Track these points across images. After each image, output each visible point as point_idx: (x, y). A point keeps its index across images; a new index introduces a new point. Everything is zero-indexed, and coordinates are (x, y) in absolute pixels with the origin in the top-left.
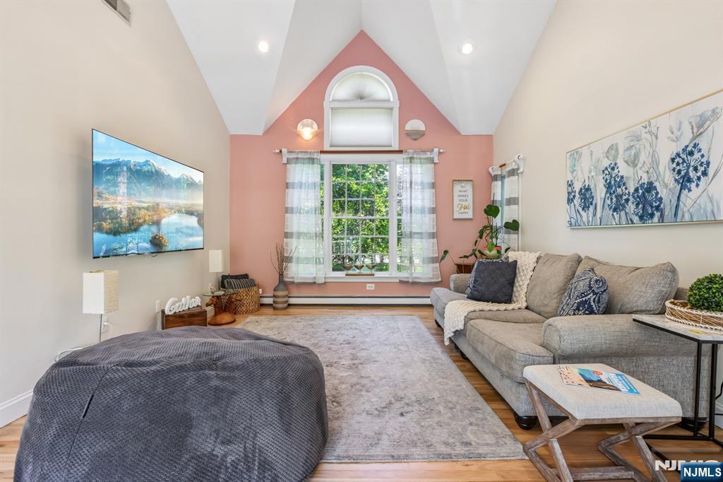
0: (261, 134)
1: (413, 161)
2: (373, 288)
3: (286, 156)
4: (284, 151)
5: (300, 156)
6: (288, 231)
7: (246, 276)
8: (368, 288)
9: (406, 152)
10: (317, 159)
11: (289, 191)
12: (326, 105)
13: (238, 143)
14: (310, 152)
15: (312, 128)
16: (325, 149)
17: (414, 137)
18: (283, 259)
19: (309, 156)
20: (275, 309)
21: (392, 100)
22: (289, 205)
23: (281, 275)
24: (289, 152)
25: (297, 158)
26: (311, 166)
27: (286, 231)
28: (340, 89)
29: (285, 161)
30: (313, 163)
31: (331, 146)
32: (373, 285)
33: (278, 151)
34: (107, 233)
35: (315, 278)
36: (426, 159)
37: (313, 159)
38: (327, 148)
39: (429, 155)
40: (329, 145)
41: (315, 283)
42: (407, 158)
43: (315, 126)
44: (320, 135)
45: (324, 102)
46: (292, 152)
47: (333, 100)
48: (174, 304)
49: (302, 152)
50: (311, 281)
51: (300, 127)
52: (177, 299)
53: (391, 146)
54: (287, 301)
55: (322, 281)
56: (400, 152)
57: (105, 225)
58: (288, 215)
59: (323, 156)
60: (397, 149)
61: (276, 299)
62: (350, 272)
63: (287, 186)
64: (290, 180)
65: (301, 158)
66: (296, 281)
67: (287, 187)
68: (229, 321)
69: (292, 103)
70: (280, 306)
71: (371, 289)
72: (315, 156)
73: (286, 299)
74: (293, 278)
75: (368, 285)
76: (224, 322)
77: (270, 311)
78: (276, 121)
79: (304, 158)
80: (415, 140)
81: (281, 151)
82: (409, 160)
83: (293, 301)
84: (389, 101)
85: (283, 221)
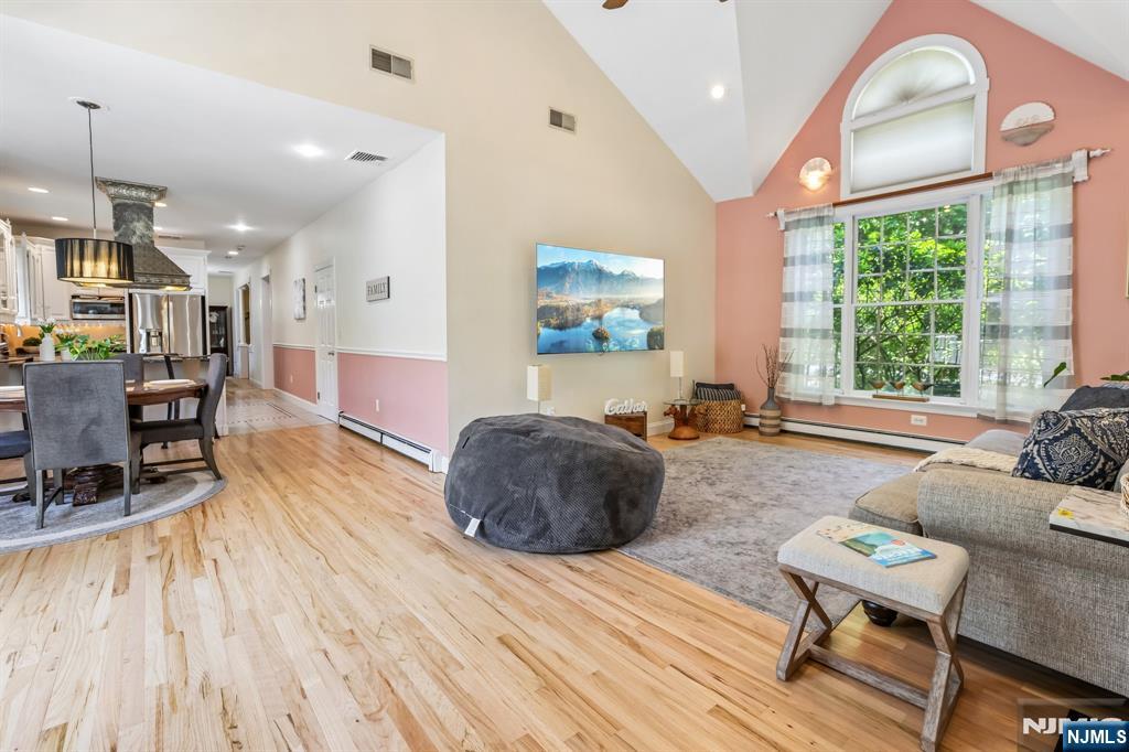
0: (751, 194)
1: (1015, 188)
2: (924, 423)
3: (783, 219)
4: (780, 212)
5: (803, 216)
6: (787, 326)
7: (731, 387)
8: (913, 422)
9: (998, 174)
10: (828, 216)
11: (788, 270)
12: (845, 128)
13: (726, 213)
14: (818, 209)
15: (822, 170)
16: (842, 199)
17: (1021, 140)
18: (777, 367)
19: (815, 215)
20: (761, 433)
21: (972, 81)
22: (787, 289)
23: (772, 388)
24: (788, 213)
25: (799, 221)
26: (819, 228)
27: (783, 326)
28: (869, 96)
29: (782, 227)
30: (822, 224)
31: (852, 192)
32: (924, 418)
33: (772, 214)
34: (555, 328)
35: (821, 397)
36: (1052, 178)
37: (823, 217)
38: (845, 196)
39: (1058, 169)
40: (849, 192)
41: (820, 404)
42: (1003, 186)
43: (827, 166)
44: (833, 179)
45: (842, 125)
46: (793, 212)
47: (857, 117)
48: (615, 404)
49: (805, 210)
50: (817, 401)
51: (803, 171)
52: (617, 400)
53: (969, 169)
54: (778, 426)
55: (832, 402)
56: (987, 176)
57: (553, 322)
58: (785, 304)
59: (840, 211)
60: (982, 171)
61: (764, 421)
62: (882, 392)
63: (785, 262)
64: (789, 254)
65: (804, 220)
66: (793, 398)
67: (785, 265)
68: (688, 436)
69: (794, 141)
70: (767, 430)
71: (919, 423)
72: (826, 213)
73: (777, 422)
74: (789, 394)
75: (913, 417)
76: (682, 436)
77: (755, 435)
78: (772, 171)
79: (809, 219)
80: (1026, 145)
81: (776, 215)
82: (1006, 190)
83: (789, 426)
84: (966, 84)
85: (777, 315)
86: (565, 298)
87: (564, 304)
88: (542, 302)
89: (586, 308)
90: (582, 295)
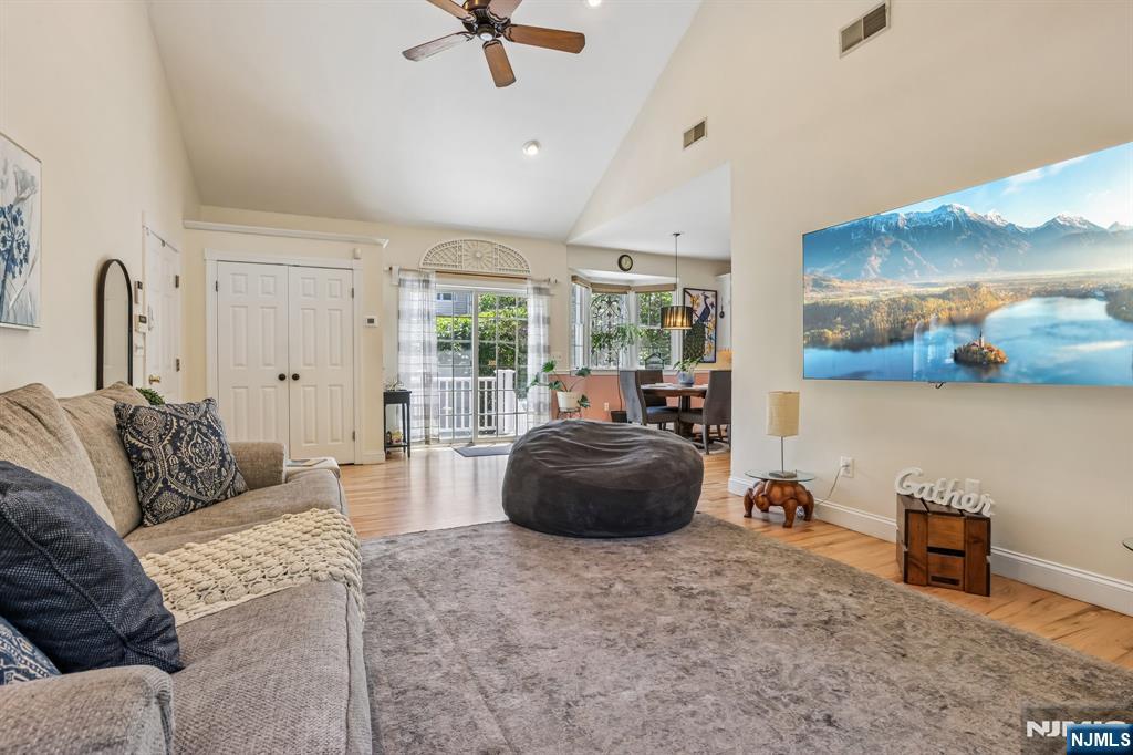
34: (836, 347)
57: (834, 335)
86: (866, 286)
87: (866, 299)
88: (813, 296)
89: (932, 303)
90: (917, 276)
